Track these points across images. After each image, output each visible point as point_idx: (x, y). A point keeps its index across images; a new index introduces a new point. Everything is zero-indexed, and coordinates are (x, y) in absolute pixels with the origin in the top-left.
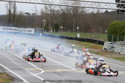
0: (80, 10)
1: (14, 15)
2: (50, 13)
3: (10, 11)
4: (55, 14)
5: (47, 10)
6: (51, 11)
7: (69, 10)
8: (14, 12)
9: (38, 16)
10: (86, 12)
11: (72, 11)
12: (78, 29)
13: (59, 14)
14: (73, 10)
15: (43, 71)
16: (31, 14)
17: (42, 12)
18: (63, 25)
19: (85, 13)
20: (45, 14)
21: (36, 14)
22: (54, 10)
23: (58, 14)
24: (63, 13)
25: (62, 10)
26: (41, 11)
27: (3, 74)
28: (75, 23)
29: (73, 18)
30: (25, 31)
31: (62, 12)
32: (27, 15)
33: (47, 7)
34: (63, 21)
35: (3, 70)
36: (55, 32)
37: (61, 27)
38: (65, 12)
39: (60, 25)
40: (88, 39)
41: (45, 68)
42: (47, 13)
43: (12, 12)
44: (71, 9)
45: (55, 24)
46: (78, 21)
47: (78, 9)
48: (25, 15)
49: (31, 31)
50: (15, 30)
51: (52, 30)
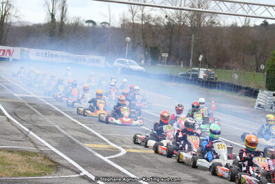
0: (207, 19)
1: (62, 23)
2: (139, 22)
3: (53, 16)
4: (150, 26)
5: (134, 15)
6: (143, 17)
7: (182, 17)
8: (62, 19)
9: (114, 29)
10: (219, 23)
11: (188, 21)
12: (200, 59)
13: (160, 26)
14: (192, 16)
15: (123, 152)
16: (98, 24)
17: (124, 21)
18: (168, 49)
19: (218, 25)
20: (130, 23)
21: (109, 24)
22: (149, 17)
23: (157, 26)
24: (169, 23)
25: (166, 17)
26: (122, 17)
27: (35, 154)
28: (196, 45)
29: (191, 35)
30: (84, 60)
31: (166, 20)
32: (91, 25)
33: (134, 10)
34: (169, 40)
35: (36, 145)
36: (150, 64)
37: (164, 55)
38: (173, 21)
39: (161, 50)
40: (222, 83)
41: (127, 144)
42: (135, 22)
43: (58, 18)
44: (186, 15)
45: (151, 48)
46: (201, 43)
47: (202, 16)
48: (86, 25)
49: (98, 61)
50: (63, 57)
51: (143, 62)
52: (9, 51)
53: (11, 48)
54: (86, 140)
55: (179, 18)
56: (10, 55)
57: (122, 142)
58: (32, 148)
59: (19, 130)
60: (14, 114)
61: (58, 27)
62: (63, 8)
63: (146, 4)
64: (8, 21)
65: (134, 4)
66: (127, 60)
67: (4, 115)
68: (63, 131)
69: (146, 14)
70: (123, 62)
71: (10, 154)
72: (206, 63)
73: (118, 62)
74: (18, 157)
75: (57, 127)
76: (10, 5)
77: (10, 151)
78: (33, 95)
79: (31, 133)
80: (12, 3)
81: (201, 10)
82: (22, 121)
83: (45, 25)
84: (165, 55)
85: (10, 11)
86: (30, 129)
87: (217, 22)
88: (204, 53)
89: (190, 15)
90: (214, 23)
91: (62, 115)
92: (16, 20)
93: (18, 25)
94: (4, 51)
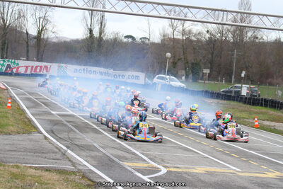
0: (250, 34)
1: (100, 38)
2: (180, 37)
3: (91, 31)
4: (191, 41)
5: (174, 30)
6: (184, 33)
7: (224, 32)
8: (100, 34)
9: (153, 44)
10: (262, 38)
11: (230, 36)
12: (243, 75)
13: (201, 42)
14: (234, 31)
15: (164, 171)
16: (138, 40)
17: (164, 36)
18: (209, 65)
19: (261, 41)
20: (170, 39)
21: (149, 40)
22: (190, 32)
23: (199, 41)
24: (210, 38)
25: (208, 31)
26: (162, 32)
27: (73, 173)
28: (238, 61)
29: (233, 51)
30: (123, 76)
31: (208, 36)
32: (130, 40)
33: (175, 25)
34: (210, 56)
35: (74, 164)
36: (191, 81)
37: (205, 71)
38: (215, 36)
39: (202, 66)
40: (265, 100)
41: (168, 163)
42: (175, 37)
43: (96, 33)
44: (228, 30)
45: (193, 64)
46: (244, 59)
47: (245, 31)
48: (125, 40)
49: (138, 77)
50: (101, 73)
51: (183, 78)
52: (46, 67)
53: (48, 65)
54: (126, 159)
55: (221, 33)
56: (47, 71)
57: (163, 160)
58: (69, 167)
59: (57, 148)
60: (52, 132)
61: (96, 42)
62: (101, 23)
63: (188, 19)
64: (45, 37)
65: (175, 19)
66: (168, 77)
67: (40, 132)
68: (101, 150)
69: (187, 29)
70: (163, 78)
71: (47, 173)
72: (249, 80)
73: (158, 78)
74: (55, 176)
75: (95, 145)
76: (47, 20)
77: (48, 170)
78: (71, 113)
79: (69, 151)
80: (49, 19)
81: (244, 24)
82: (59, 139)
83: (83, 40)
84: (207, 71)
85: (47, 26)
86: (68, 147)
87: (260, 37)
88: (247, 69)
89: (232, 30)
90: (257, 38)
91: (101, 133)
92: (53, 35)
93: (55, 40)
94: (41, 67)
